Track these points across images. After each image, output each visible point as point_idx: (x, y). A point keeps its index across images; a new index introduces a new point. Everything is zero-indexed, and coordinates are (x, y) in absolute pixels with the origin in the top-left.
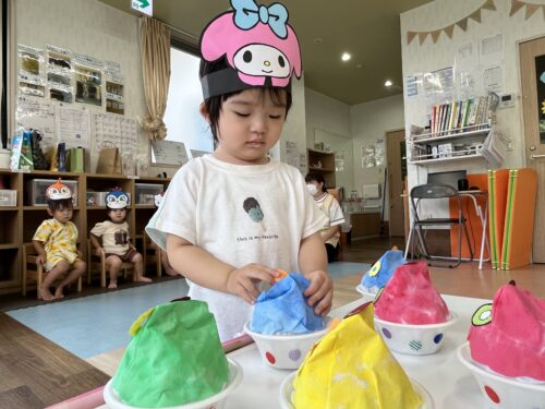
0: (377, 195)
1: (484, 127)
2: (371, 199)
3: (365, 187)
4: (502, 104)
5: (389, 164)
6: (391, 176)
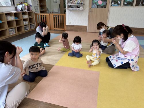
0: (57, 12)
1: (82, 3)
2: (56, 13)
3: (54, 9)
5: (60, 3)
6: (61, 6)
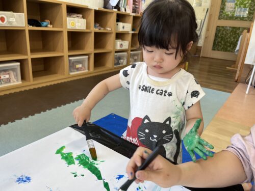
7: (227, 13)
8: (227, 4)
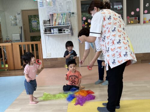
1: (67, 24)
4: (72, 15)
6: (25, 31)
7: (34, 28)
8: (32, 23)
